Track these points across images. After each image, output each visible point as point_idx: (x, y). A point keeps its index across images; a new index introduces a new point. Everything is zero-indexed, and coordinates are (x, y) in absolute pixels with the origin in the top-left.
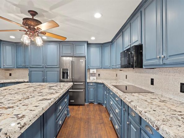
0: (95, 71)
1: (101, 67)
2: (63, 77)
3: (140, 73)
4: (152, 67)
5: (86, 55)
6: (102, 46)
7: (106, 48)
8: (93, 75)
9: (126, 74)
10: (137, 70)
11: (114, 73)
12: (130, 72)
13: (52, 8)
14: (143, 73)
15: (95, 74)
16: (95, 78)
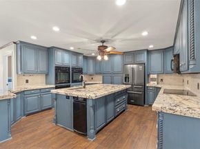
0: (155, 76)
1: (162, 72)
2: (125, 81)
5: (146, 61)
8: (153, 80)
13: (113, 37)
16: (156, 83)
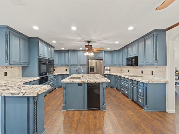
0: (108, 67)
1: (111, 65)
2: (91, 71)
3: (136, 68)
4: (142, 66)
5: (103, 58)
6: (112, 52)
7: (115, 54)
8: (107, 70)
9: (128, 69)
10: (135, 67)
11: (120, 69)
12: (131, 68)
14: (138, 68)
15: (108, 69)
